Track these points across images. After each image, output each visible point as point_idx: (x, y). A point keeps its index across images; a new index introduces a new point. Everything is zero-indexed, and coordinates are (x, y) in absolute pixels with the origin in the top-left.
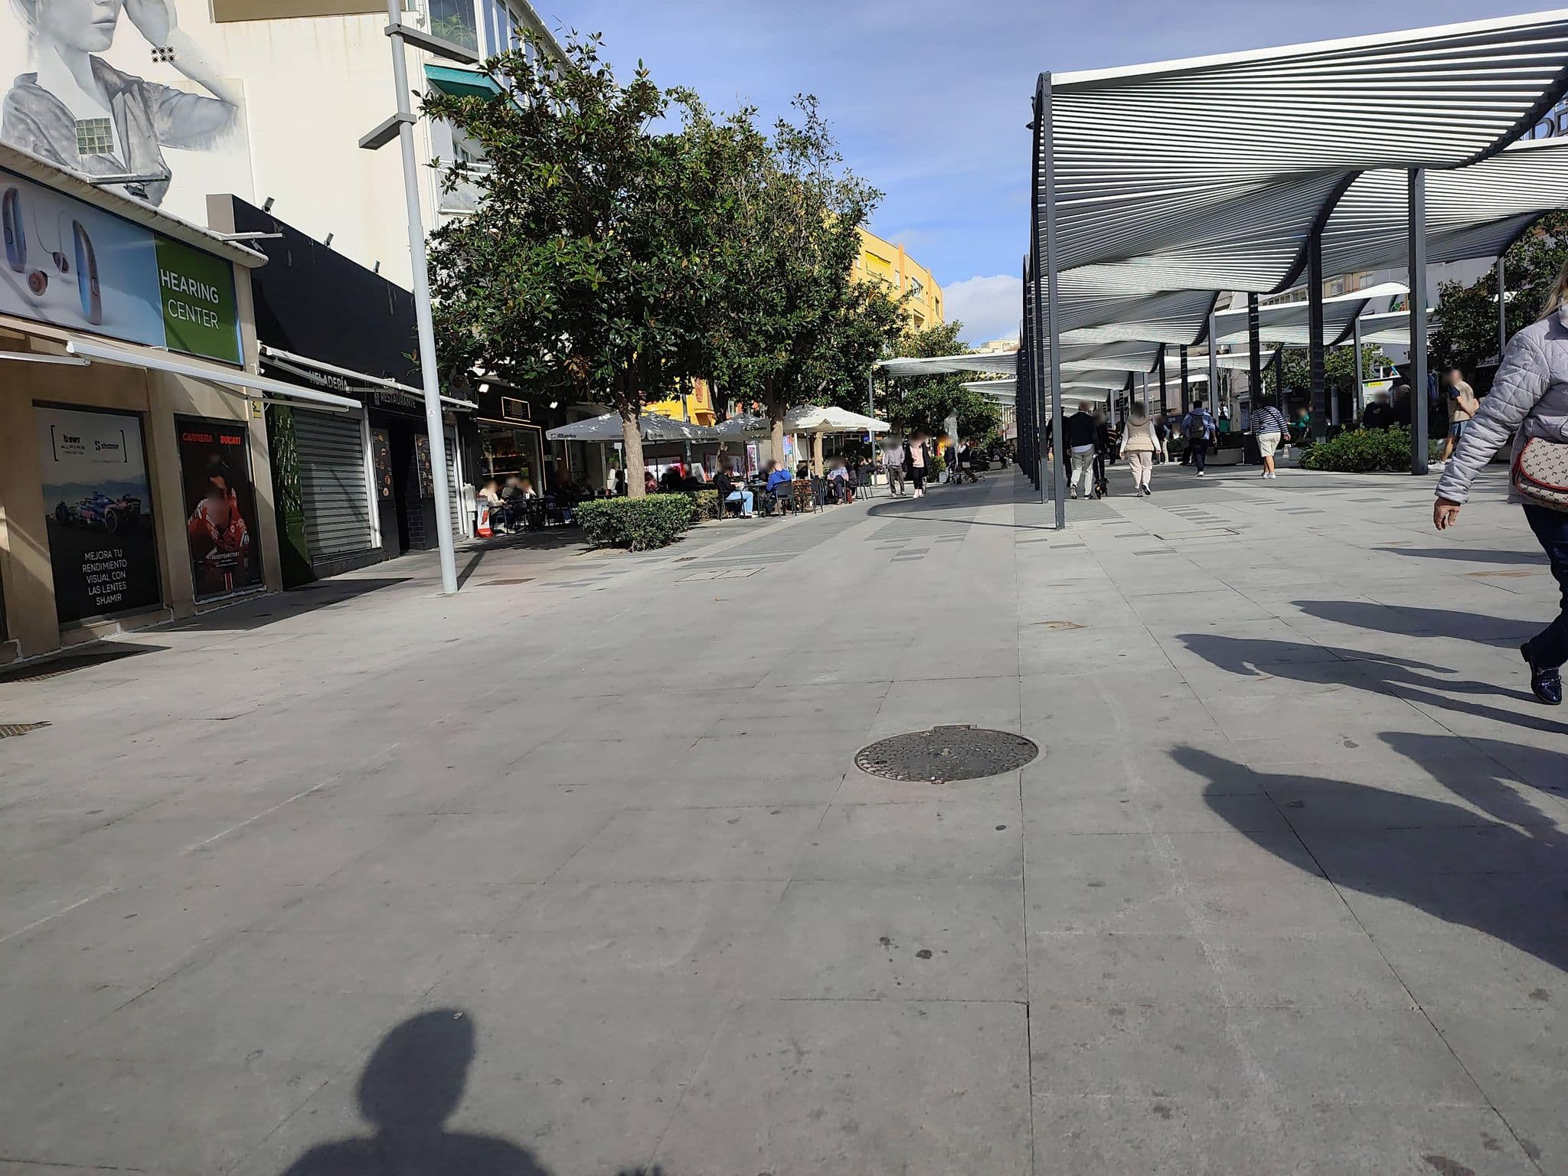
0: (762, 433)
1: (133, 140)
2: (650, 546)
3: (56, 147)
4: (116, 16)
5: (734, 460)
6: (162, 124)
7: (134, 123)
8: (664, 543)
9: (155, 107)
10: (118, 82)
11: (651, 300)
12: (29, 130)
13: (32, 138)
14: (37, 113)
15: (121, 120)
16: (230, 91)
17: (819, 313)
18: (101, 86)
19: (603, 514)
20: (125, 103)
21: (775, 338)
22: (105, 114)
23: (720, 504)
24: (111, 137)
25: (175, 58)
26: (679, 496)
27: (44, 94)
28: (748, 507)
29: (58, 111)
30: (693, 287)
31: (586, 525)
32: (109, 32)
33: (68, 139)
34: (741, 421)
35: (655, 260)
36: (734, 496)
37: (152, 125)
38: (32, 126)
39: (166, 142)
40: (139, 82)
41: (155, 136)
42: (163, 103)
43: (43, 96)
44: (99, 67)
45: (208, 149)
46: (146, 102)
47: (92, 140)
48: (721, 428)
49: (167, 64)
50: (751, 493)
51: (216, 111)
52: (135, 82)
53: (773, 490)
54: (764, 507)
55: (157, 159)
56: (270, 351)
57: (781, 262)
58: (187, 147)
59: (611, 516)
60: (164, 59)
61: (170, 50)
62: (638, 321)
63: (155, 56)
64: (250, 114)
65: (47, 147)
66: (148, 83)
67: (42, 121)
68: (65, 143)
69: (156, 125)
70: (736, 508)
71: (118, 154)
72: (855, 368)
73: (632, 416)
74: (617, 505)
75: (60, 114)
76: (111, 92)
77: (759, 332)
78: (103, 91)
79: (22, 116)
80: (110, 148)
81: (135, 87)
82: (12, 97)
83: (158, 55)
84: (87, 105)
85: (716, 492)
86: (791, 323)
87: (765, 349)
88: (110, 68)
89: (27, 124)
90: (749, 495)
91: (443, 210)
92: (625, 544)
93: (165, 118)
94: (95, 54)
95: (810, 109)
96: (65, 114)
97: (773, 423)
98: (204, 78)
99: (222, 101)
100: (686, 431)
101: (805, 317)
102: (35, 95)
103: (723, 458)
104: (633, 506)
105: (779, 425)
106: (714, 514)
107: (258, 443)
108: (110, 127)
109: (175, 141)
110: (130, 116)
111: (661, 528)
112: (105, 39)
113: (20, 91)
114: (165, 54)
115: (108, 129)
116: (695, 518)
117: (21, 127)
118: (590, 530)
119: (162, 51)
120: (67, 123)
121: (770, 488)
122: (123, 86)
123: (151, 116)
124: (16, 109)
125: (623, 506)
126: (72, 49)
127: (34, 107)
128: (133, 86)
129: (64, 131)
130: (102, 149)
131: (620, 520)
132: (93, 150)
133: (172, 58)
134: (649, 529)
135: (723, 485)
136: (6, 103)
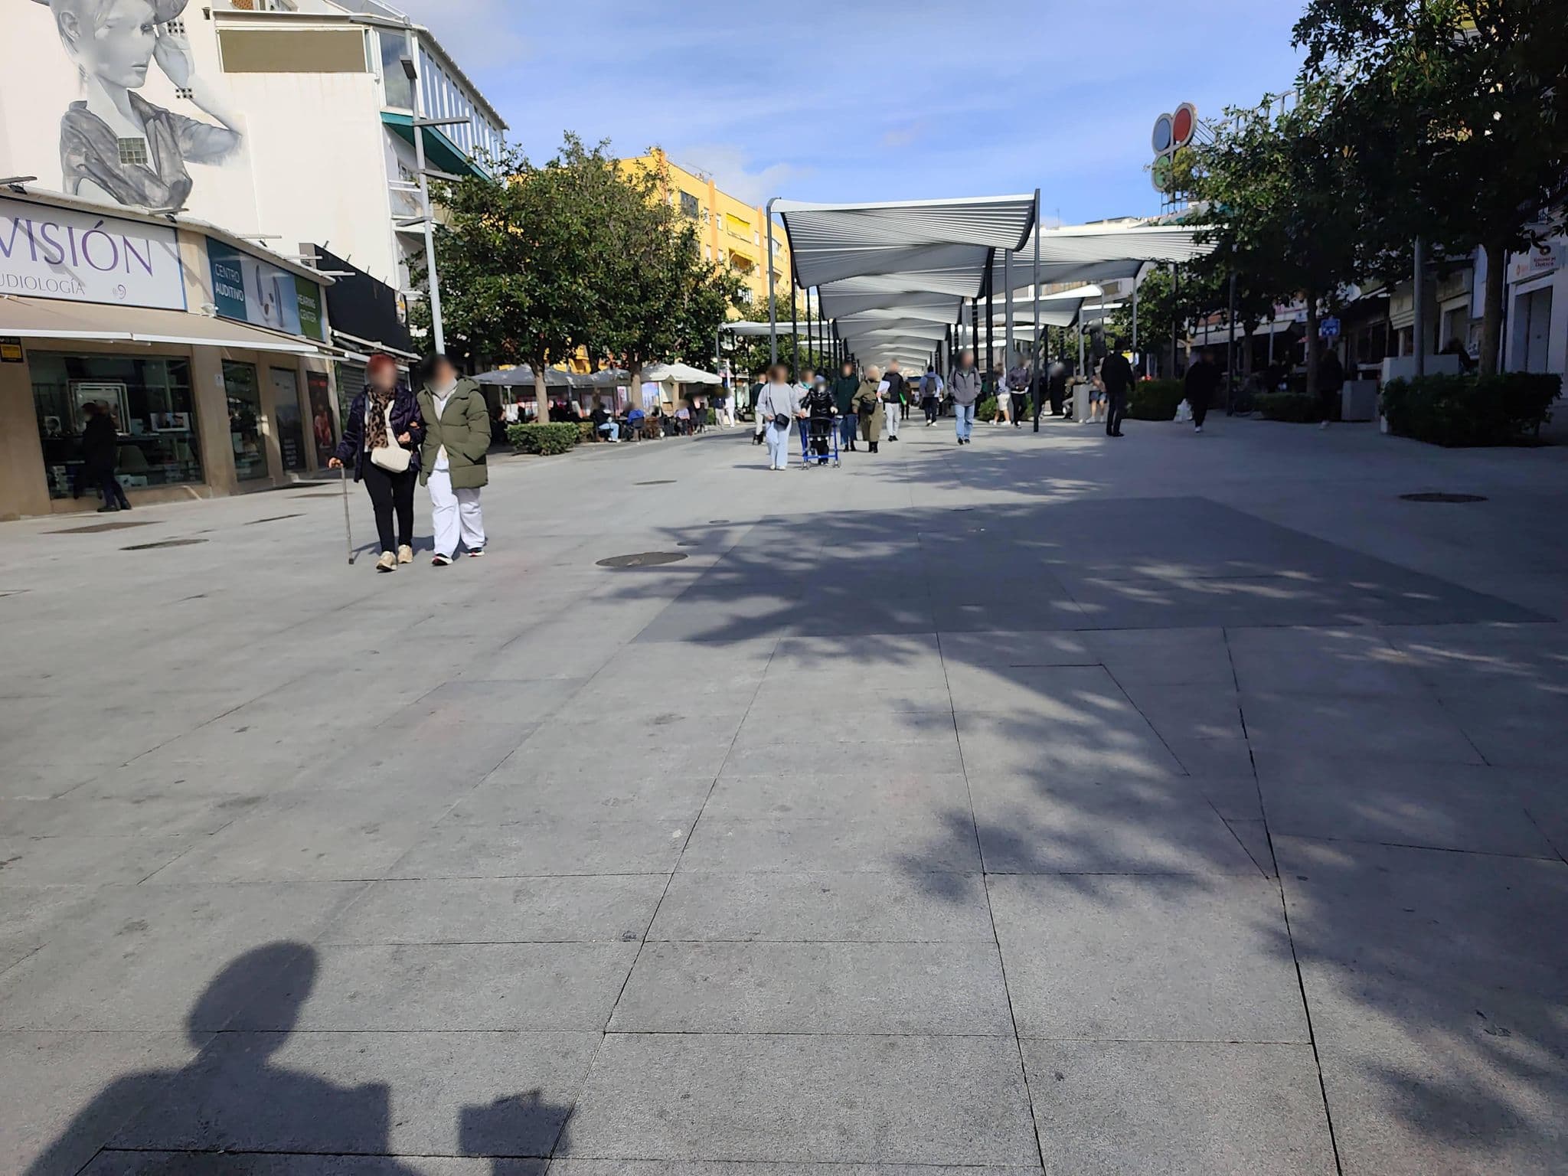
0: (626, 382)
1: (163, 155)
2: (553, 453)
3: (102, 156)
4: (148, 62)
5: (605, 400)
6: (185, 145)
7: (162, 142)
8: (561, 452)
9: (179, 133)
10: (150, 111)
11: (554, 308)
12: (82, 143)
13: (84, 150)
14: (87, 131)
15: (153, 139)
16: (235, 126)
17: (662, 303)
18: (136, 113)
19: (524, 433)
20: (156, 127)
21: (635, 319)
22: (138, 134)
23: (595, 432)
24: (145, 152)
25: (194, 97)
26: (569, 424)
27: (92, 117)
28: (614, 435)
29: (104, 131)
30: (579, 301)
31: (513, 439)
32: (142, 74)
33: (112, 152)
34: (610, 373)
35: (556, 285)
36: (605, 427)
37: (176, 145)
38: (84, 140)
39: (187, 158)
40: (167, 113)
41: (180, 153)
42: (185, 129)
43: (90, 118)
44: (134, 99)
45: (220, 164)
46: (171, 127)
47: (130, 153)
48: (594, 377)
49: (187, 100)
50: (617, 425)
51: (226, 138)
52: (163, 112)
53: (631, 423)
54: (626, 435)
55: (180, 170)
56: (336, 333)
57: (636, 270)
58: (204, 162)
59: (529, 434)
60: (185, 96)
61: (190, 90)
62: (546, 319)
63: (178, 94)
64: (250, 139)
65: (96, 156)
66: (173, 114)
67: (92, 137)
68: (110, 154)
69: (180, 145)
70: (606, 434)
71: (151, 164)
72: (704, 329)
73: (540, 374)
74: (532, 428)
75: (106, 133)
76: (144, 119)
77: (622, 315)
78: (139, 116)
79: (75, 132)
80: (145, 160)
81: (163, 115)
82: (67, 117)
83: (181, 94)
84: (127, 128)
85: (592, 424)
86: (643, 310)
87: (626, 326)
88: (144, 101)
89: (80, 139)
90: (615, 426)
91: (395, 217)
92: (538, 452)
93: (187, 141)
94: (132, 90)
95: (657, 157)
96: (108, 131)
97: (632, 376)
98: (215, 113)
99: (231, 130)
100: (570, 379)
101: (653, 306)
102: (86, 118)
103: (596, 399)
104: (542, 429)
105: (637, 377)
106: (592, 438)
107: (332, 386)
108: (144, 145)
109: (196, 157)
110: (159, 137)
111: (559, 443)
112: (140, 79)
113: (74, 114)
114: (186, 93)
115: (143, 146)
116: (578, 441)
117: (76, 140)
118: (515, 443)
119: (183, 91)
120: (111, 140)
121: (629, 421)
122: (154, 114)
123: (176, 138)
124: (71, 127)
125: (537, 428)
126: (113, 85)
127: (85, 126)
128: (160, 114)
129: (109, 146)
130: (138, 161)
131: (535, 438)
132: (131, 160)
133: (191, 96)
134: (552, 442)
135: (598, 417)
136: (63, 123)
